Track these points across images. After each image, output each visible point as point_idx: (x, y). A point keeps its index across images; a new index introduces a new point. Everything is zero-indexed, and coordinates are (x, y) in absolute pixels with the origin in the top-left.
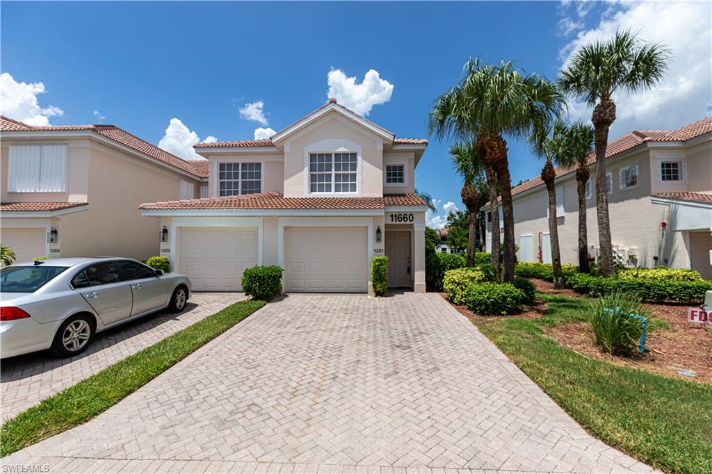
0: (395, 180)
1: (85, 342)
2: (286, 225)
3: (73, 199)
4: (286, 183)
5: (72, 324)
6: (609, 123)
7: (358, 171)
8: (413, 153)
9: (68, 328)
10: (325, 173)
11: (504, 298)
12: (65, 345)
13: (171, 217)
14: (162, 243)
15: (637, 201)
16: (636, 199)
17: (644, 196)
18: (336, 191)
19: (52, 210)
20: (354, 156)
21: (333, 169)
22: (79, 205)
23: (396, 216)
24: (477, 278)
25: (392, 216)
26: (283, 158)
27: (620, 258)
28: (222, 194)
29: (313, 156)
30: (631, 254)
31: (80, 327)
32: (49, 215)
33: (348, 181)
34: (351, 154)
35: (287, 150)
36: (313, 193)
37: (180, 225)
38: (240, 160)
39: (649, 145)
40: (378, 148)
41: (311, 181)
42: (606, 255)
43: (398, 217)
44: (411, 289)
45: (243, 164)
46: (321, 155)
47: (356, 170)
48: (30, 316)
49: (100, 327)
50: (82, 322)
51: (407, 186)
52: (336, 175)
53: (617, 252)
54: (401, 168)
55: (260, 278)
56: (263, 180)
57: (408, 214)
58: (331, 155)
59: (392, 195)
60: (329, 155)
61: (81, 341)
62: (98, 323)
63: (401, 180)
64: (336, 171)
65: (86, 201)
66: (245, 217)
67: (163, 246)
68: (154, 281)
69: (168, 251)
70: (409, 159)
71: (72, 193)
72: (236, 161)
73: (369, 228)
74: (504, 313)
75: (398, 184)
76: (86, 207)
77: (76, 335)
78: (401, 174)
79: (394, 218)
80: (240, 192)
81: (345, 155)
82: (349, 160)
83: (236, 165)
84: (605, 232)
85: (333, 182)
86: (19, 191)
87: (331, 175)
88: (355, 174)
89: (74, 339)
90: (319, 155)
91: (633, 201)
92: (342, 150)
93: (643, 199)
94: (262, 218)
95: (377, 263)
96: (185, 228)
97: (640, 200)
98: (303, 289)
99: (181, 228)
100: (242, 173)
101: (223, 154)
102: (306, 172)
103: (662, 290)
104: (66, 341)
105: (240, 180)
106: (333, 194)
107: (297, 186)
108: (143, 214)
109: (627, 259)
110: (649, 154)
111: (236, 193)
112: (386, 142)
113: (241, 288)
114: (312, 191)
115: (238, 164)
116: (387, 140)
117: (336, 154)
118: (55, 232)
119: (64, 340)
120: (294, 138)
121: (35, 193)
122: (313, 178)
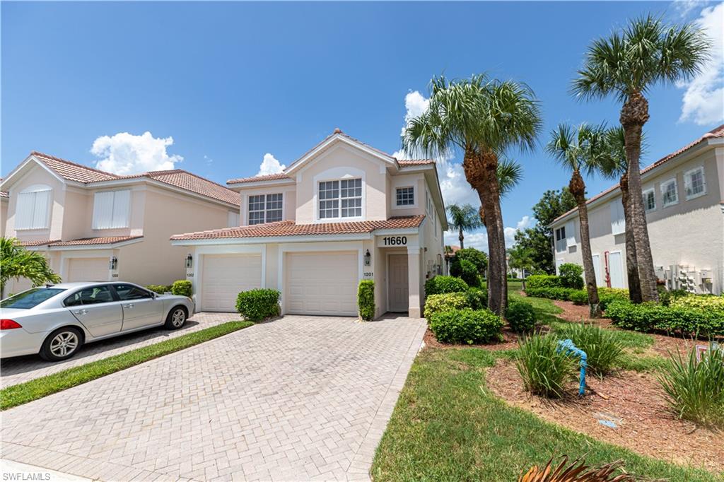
0: (405, 203)
1: (72, 350)
2: (286, 251)
3: (134, 233)
4: (297, 210)
5: (60, 335)
6: (641, 123)
7: (363, 197)
8: (423, 174)
9: (56, 338)
10: (333, 199)
11: (473, 326)
12: (52, 351)
13: (195, 246)
14: (188, 269)
15: (706, 210)
16: (704, 208)
17: (714, 205)
18: (343, 216)
19: (112, 243)
20: (359, 181)
21: (340, 196)
22: (135, 238)
23: (389, 239)
24: (456, 303)
25: (385, 239)
26: (296, 188)
27: (691, 281)
28: (251, 223)
29: (321, 184)
30: (704, 277)
31: (68, 338)
32: (110, 247)
33: (354, 206)
34: (357, 180)
35: (299, 180)
36: (322, 219)
37: (202, 253)
38: (265, 192)
39: (710, 142)
40: (381, 173)
41: (320, 208)
42: (646, 278)
43: (391, 240)
44: (405, 314)
45: (268, 196)
46: (329, 183)
47: (361, 195)
48: (21, 327)
49: (88, 339)
50: (70, 333)
51: (417, 207)
52: (343, 201)
53: (687, 274)
54: (411, 190)
55: (249, 300)
56: (283, 209)
57: (401, 237)
58: (338, 182)
59: (396, 218)
60: (336, 183)
61: (68, 349)
62: (86, 335)
63: (411, 202)
64: (342, 197)
65: (142, 235)
66: (245, 244)
67: (189, 271)
68: (149, 301)
69: (192, 275)
70: (419, 181)
71: (134, 228)
72: (262, 194)
73: (359, 252)
74: (471, 342)
75: (409, 206)
76: (141, 240)
77: (64, 344)
78: (411, 196)
79: (387, 241)
80: (265, 221)
81: (351, 181)
82: (353, 185)
83: (263, 197)
84: (643, 250)
85: (340, 208)
86: (99, 228)
87: (338, 201)
88: (360, 199)
89: (62, 347)
90: (328, 183)
91: (702, 211)
92: (347, 177)
93: (712, 208)
94: (265, 245)
95: (362, 287)
96: (207, 255)
97: (709, 209)
98: (301, 312)
99: (204, 255)
100: (267, 204)
101: (252, 188)
102: (315, 201)
103: (705, 323)
104: (53, 348)
105: (265, 210)
106: (340, 219)
107: (307, 213)
108: (173, 244)
109: (700, 282)
110: (714, 153)
111: (262, 222)
112: (389, 166)
113: (236, 310)
114: (321, 217)
115: (264, 196)
116: (390, 163)
117: (343, 181)
118: (115, 261)
119: (52, 347)
120: (305, 169)
121: (109, 229)
122: (322, 205)
